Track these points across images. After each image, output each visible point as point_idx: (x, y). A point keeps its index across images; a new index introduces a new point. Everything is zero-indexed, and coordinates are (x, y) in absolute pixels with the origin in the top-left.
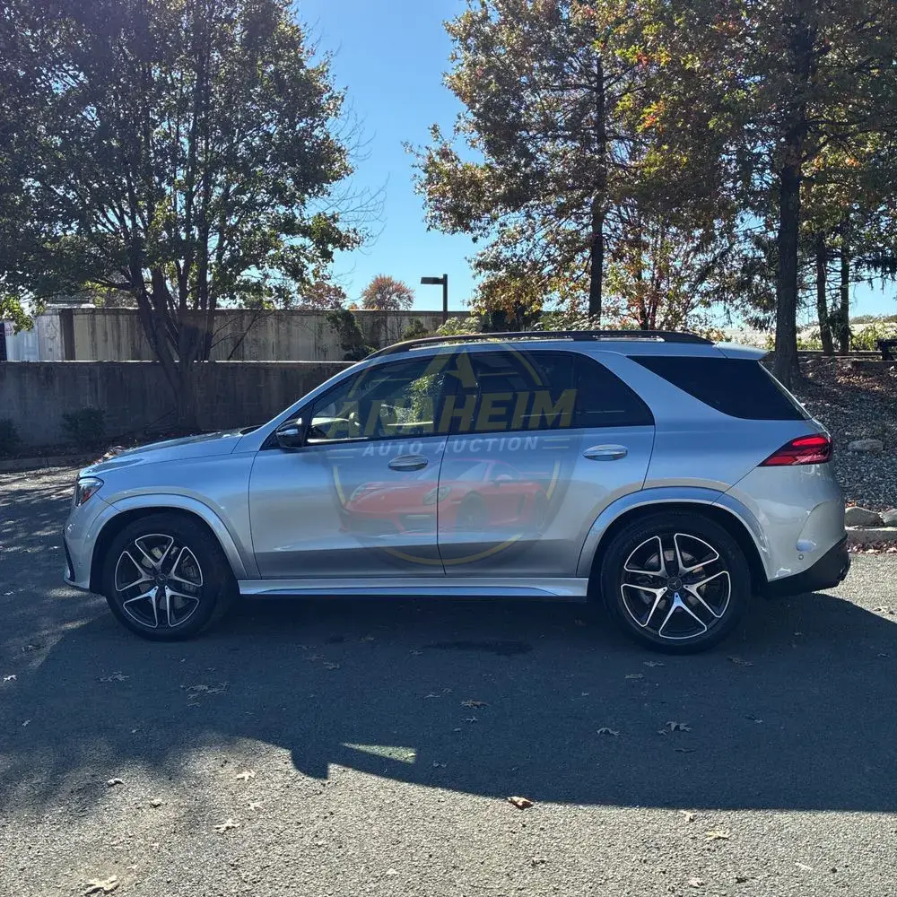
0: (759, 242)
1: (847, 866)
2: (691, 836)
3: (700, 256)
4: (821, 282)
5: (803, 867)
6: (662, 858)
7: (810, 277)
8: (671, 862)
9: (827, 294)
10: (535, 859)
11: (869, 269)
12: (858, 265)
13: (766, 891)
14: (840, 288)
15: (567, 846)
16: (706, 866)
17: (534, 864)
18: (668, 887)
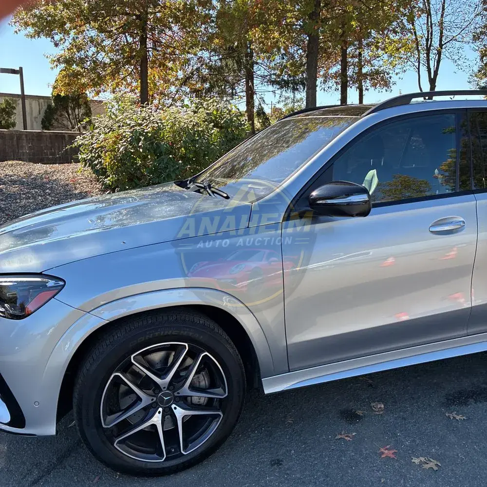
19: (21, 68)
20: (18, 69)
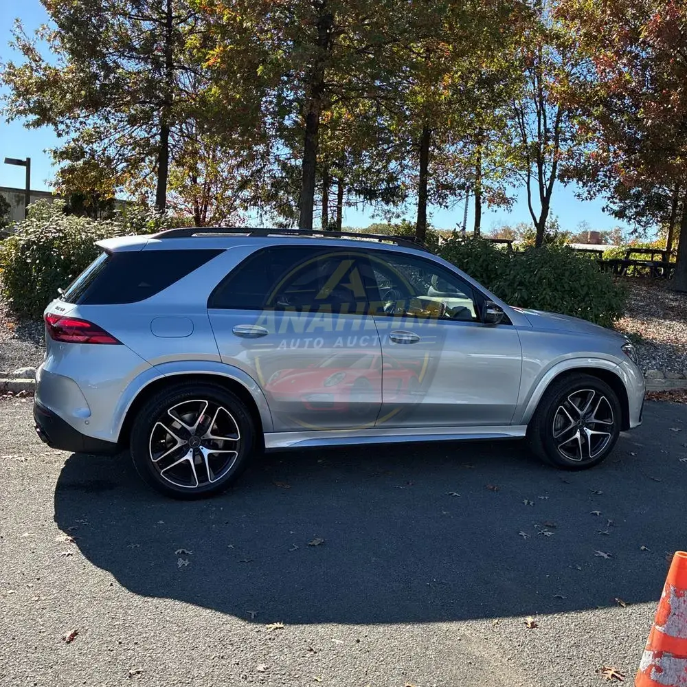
0: (284, 166)
1: (366, 636)
2: (256, 630)
3: (242, 171)
4: (325, 200)
5: (337, 642)
6: (235, 652)
7: (318, 197)
8: (243, 654)
9: (329, 209)
10: (131, 671)
11: (356, 194)
12: (349, 191)
13: (313, 665)
14: (337, 207)
15: (159, 655)
16: (269, 652)
17: (131, 676)
18: (242, 676)
19: (29, 160)
20: (25, 160)
